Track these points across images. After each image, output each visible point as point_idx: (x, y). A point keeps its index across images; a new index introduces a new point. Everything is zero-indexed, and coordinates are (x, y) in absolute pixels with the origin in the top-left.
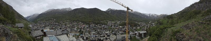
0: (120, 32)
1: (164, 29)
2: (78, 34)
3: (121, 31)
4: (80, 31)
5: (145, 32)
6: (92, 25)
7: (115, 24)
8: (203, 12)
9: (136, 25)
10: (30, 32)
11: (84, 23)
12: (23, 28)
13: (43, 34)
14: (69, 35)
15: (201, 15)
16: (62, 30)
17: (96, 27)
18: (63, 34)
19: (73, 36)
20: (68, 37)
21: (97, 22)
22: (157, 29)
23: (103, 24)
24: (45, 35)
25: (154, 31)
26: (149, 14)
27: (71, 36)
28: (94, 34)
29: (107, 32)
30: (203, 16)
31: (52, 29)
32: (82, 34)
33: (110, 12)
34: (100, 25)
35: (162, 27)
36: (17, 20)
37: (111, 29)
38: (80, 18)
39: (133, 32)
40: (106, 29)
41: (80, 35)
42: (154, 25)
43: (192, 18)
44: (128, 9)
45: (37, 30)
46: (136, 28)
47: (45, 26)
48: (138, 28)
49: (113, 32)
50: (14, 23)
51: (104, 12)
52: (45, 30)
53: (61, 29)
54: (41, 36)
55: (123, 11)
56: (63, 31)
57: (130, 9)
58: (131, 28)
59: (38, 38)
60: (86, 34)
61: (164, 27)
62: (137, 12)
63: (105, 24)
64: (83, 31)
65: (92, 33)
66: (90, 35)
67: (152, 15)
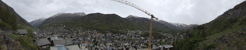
0: (141, 45)
1: (194, 43)
2: (91, 45)
3: (143, 44)
4: (95, 41)
5: (172, 46)
6: (109, 34)
7: (136, 34)
8: (241, 19)
9: (161, 37)
10: (34, 41)
11: (99, 31)
12: (26, 35)
13: (50, 43)
14: (82, 45)
15: (238, 23)
16: (72, 39)
17: (113, 36)
18: (74, 44)
19: (86, 47)
20: (80, 48)
21: (114, 31)
22: (186, 44)
23: (121, 34)
24: (52, 44)
25: (182, 46)
26: (177, 24)
27: (83, 47)
28: (111, 45)
29: (126, 44)
30: (241, 24)
31: (61, 37)
32: (97, 45)
33: (131, 20)
34: (118, 35)
35: (191, 40)
36: (19, 25)
37: (131, 40)
38: (95, 25)
39: (157, 46)
40: (125, 39)
41: (94, 46)
42: (182, 38)
43: (228, 28)
44: (152, 16)
45: (43, 38)
46: (161, 41)
47: (53, 34)
48: (164, 40)
49: (133, 45)
50: (15, 28)
51: (124, 19)
52: (52, 39)
53: (71, 37)
54: (48, 46)
55: (146, 19)
56: (74, 40)
57: (154, 18)
58: (155, 40)
59: (43, 47)
60: (101, 45)
61: (194, 40)
62: (163, 21)
63: (124, 34)
64: (97, 42)
65: (108, 44)
66: (105, 47)
67: (181, 25)
